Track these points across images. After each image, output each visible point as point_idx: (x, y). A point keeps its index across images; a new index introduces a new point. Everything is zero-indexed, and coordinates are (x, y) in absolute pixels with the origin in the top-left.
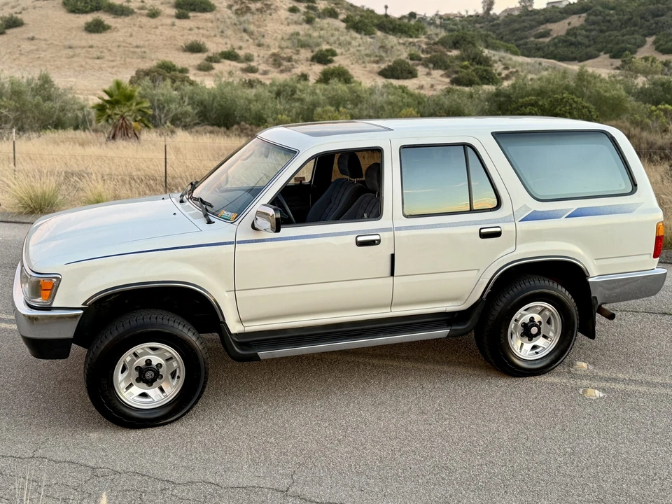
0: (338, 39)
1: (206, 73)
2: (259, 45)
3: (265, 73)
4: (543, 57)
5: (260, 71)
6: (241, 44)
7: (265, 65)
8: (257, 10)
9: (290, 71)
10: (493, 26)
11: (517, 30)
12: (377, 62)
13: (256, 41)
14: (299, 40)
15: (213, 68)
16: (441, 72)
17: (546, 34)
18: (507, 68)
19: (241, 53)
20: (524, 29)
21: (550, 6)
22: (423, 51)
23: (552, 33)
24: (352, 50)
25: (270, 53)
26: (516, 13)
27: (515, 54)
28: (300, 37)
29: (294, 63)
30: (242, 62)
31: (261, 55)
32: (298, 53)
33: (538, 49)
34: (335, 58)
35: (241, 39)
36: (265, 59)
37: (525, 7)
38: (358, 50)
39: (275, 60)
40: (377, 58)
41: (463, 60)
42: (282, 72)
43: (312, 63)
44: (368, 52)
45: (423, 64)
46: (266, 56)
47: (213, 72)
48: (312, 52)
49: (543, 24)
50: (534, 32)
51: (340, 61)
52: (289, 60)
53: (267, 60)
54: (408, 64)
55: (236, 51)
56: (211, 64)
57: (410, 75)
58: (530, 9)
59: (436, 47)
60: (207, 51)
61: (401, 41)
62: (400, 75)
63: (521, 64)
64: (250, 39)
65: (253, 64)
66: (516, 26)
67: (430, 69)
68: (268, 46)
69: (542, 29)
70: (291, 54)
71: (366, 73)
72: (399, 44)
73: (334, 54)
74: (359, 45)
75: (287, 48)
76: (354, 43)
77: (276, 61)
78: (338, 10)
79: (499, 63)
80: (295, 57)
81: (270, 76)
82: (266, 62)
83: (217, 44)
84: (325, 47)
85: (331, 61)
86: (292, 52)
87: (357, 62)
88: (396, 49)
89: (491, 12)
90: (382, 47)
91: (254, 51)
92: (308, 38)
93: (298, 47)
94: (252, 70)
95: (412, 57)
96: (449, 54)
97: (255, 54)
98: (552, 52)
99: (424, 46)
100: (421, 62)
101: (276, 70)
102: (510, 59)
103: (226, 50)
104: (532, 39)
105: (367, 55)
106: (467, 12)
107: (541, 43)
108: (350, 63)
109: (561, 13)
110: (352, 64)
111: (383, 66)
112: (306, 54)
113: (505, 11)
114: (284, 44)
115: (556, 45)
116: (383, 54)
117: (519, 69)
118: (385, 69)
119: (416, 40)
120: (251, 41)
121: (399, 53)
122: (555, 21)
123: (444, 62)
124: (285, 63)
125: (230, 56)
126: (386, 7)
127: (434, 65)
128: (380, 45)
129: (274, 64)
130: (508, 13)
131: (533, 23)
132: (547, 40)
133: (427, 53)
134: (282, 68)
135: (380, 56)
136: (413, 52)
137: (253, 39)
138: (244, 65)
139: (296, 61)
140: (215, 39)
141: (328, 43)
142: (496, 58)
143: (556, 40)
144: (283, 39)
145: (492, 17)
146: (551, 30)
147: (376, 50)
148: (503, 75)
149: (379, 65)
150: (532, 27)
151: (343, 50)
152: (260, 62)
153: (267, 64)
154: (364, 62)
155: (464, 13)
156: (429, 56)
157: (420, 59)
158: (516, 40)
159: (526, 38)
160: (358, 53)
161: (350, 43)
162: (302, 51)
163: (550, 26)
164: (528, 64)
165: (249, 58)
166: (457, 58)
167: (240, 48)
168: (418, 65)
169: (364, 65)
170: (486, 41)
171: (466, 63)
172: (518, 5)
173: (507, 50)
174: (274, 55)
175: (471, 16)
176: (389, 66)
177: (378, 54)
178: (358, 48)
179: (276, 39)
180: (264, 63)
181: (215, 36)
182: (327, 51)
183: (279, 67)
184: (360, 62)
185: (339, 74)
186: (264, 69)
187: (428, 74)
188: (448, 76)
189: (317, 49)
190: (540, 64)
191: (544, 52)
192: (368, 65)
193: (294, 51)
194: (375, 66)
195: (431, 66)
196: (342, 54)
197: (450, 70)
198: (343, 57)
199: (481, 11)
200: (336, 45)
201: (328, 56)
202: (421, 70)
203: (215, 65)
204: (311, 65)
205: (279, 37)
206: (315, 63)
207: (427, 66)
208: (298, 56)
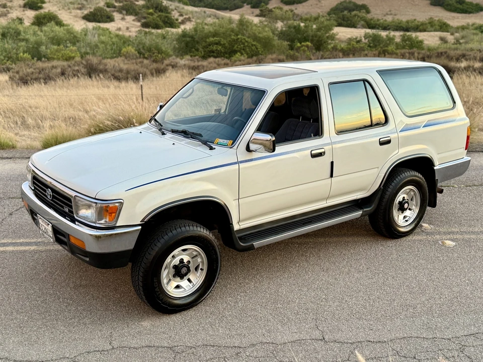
4: (205, 7)
9: (6, 15)
12: (80, 9)
16: (133, 18)
18: (181, 15)
27: (186, 4)
29: (9, 9)
32: (11, 0)
34: (44, 5)
40: (80, 6)
41: (148, 8)
43: (25, 9)
44: (71, 0)
45: (117, 11)
51: (49, 8)
52: (4, 6)
54: (106, 10)
57: (108, 20)
62: (101, 20)
63: (192, 12)
67: (124, 15)
70: (5, 2)
71: (71, 17)
73: (43, 2)
79: (175, 11)
80: (9, 4)
85: (41, 8)
86: (6, 0)
87: (63, 8)
95: (108, 5)
96: (137, 3)
98: (211, 3)
100: (116, 9)
102: (183, 8)
105: (71, 3)
108: (57, 9)
110: (59, 10)
111: (86, 12)
112: (18, 2)
116: (85, 3)
117: (191, 16)
118: (87, 15)
121: (98, 1)
123: (134, 10)
124: (1, 9)
127: (127, 12)
133: (120, 2)
135: (82, 4)
139: (11, 8)
142: (173, 7)
148: (180, 21)
149: (82, 11)
154: (69, 9)
156: (121, 4)
157: (115, 7)
160: (63, 1)
164: (196, 12)
166: (143, 6)
168: (114, 11)
169: (69, 11)
171: (151, 11)
173: (180, 1)
176: (91, 12)
177: (80, 2)
184: (66, 8)
185: (50, 18)
187: (123, 19)
188: (139, 21)
190: (205, 12)
191: (205, 3)
192: (73, 11)
194: (79, 11)
195: (124, 12)
196: (49, 2)
197: (140, 16)
198: (51, 4)
201: (38, 3)
202: (117, 16)
204: (24, 11)
206: (27, 9)
207: (121, 13)
208: (12, 3)
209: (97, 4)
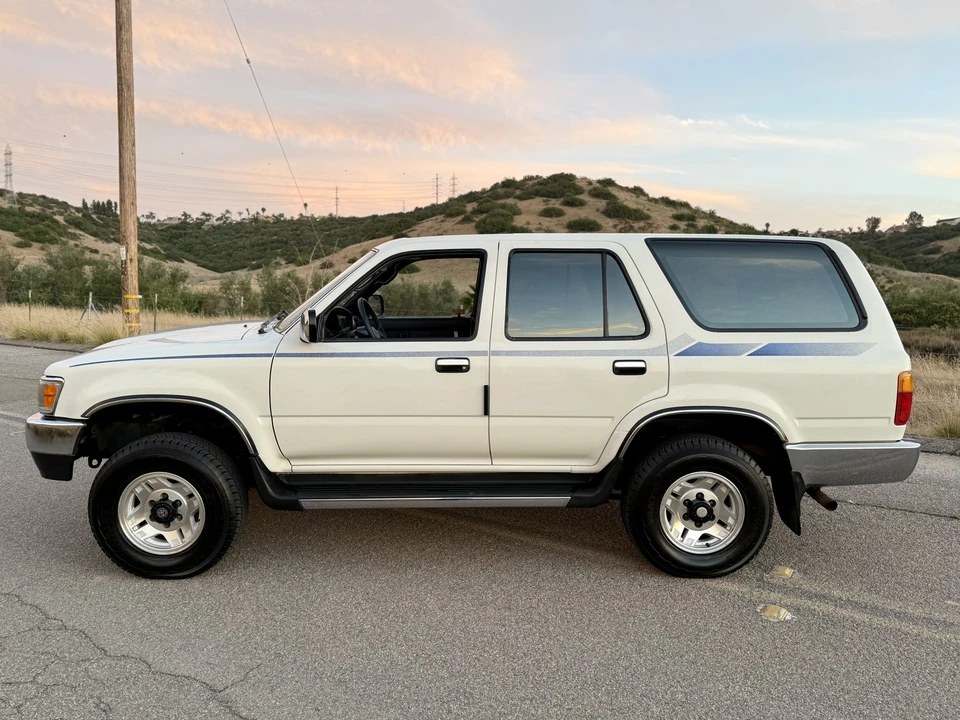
4: (933, 272)
8: (640, 228)
10: (879, 242)
11: (904, 247)
17: (936, 250)
18: (890, 281)
20: (911, 246)
21: (940, 224)
23: (942, 249)
26: (904, 230)
27: (901, 268)
33: (928, 265)
37: (913, 225)
49: (932, 241)
50: (922, 249)
58: (919, 227)
63: (907, 278)
66: (904, 242)
69: (931, 245)
78: (718, 227)
79: (883, 277)
89: (877, 230)
98: (943, 268)
102: (895, 273)
104: (921, 255)
106: (851, 230)
107: (930, 259)
109: (953, 230)
113: (892, 228)
115: (947, 261)
117: (905, 283)
122: (947, 238)
126: (768, 225)
130: (895, 230)
131: (922, 240)
132: (937, 256)
142: (880, 272)
143: (947, 257)
145: (877, 234)
146: (942, 247)
148: (886, 288)
150: (919, 244)
155: (847, 231)
158: (903, 256)
159: (914, 254)
163: (940, 243)
164: (914, 278)
170: (868, 256)
172: (906, 223)
173: (891, 265)
175: (855, 233)
190: (928, 278)
191: (933, 268)
199: (865, 228)
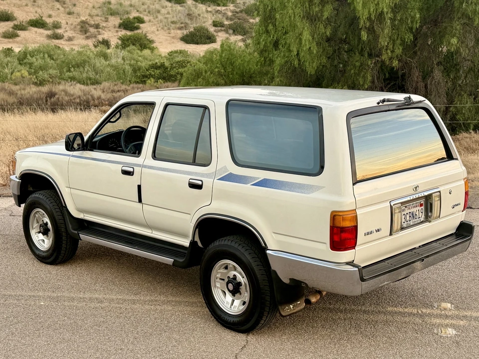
0: (148, 7)
1: (11, 40)
2: (70, 13)
3: (70, 39)
5: (66, 37)
6: (51, 12)
7: (72, 32)
12: (180, 28)
13: (67, 10)
14: (110, 9)
15: (17, 36)
19: (49, 21)
22: (227, 19)
24: (160, 17)
25: (79, 20)
28: (111, 6)
29: (100, 30)
30: (50, 29)
31: (70, 23)
32: (107, 20)
34: (141, 25)
35: (52, 8)
36: (72, 27)
38: (166, 18)
39: (82, 27)
40: (183, 25)
42: (87, 38)
43: (120, 30)
44: (175, 19)
45: (224, 31)
46: (74, 23)
47: (18, 39)
48: (121, 20)
51: (147, 29)
52: (97, 26)
53: (75, 27)
54: (207, 30)
55: (43, 18)
56: (16, 31)
57: (208, 41)
59: (240, 14)
60: (16, 19)
61: (209, 9)
62: (199, 40)
64: (60, 8)
65: (59, 31)
67: (230, 34)
68: (79, 15)
70: (100, 21)
71: (169, 38)
72: (207, 11)
73: (141, 21)
74: (168, 13)
75: (97, 15)
76: (163, 11)
77: (84, 28)
80: (103, 24)
81: (75, 42)
82: (74, 29)
83: (27, 12)
84: (134, 14)
85: (137, 28)
86: (101, 20)
87: (163, 28)
88: (203, 17)
90: (189, 15)
91: (62, 19)
92: (119, 7)
93: (107, 15)
94: (57, 37)
95: (215, 24)
96: (251, 21)
97: (63, 22)
99: (230, 14)
100: (223, 29)
101: (82, 36)
103: (34, 18)
105: (173, 22)
108: (155, 30)
110: (158, 30)
111: (185, 32)
112: (115, 21)
114: (95, 12)
116: (189, 22)
118: (187, 36)
119: (224, 8)
120: (62, 9)
121: (205, 20)
123: (243, 29)
124: (92, 30)
125: (38, 24)
127: (234, 31)
128: (187, 13)
129: (81, 31)
133: (231, 19)
134: (87, 35)
135: (186, 23)
136: (218, 20)
137: (64, 8)
138: (49, 32)
139: (104, 28)
140: (26, 8)
141: (138, 11)
144: (94, 7)
147: (182, 18)
149: (182, 31)
151: (151, 18)
152: (67, 29)
153: (74, 31)
154: (169, 29)
156: (232, 22)
157: (222, 25)
160: (165, 20)
161: (159, 12)
162: (111, 18)
165: (56, 26)
167: (50, 16)
168: (219, 31)
169: (168, 31)
174: (83, 22)
176: (191, 33)
177: (183, 21)
178: (167, 16)
179: (87, 8)
180: (71, 30)
181: (27, 5)
182: (134, 18)
183: (86, 34)
184: (165, 28)
186: (71, 35)
189: (126, 16)
192: (172, 31)
193: (103, 19)
194: (179, 32)
195: (231, 31)
196: (150, 21)
198: (151, 23)
200: (145, 13)
201: (134, 23)
203: (20, 33)
204: (117, 31)
205: (91, 5)
206: (122, 30)
207: (227, 32)
208: (106, 23)
209: (204, 22)
